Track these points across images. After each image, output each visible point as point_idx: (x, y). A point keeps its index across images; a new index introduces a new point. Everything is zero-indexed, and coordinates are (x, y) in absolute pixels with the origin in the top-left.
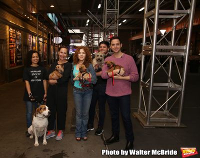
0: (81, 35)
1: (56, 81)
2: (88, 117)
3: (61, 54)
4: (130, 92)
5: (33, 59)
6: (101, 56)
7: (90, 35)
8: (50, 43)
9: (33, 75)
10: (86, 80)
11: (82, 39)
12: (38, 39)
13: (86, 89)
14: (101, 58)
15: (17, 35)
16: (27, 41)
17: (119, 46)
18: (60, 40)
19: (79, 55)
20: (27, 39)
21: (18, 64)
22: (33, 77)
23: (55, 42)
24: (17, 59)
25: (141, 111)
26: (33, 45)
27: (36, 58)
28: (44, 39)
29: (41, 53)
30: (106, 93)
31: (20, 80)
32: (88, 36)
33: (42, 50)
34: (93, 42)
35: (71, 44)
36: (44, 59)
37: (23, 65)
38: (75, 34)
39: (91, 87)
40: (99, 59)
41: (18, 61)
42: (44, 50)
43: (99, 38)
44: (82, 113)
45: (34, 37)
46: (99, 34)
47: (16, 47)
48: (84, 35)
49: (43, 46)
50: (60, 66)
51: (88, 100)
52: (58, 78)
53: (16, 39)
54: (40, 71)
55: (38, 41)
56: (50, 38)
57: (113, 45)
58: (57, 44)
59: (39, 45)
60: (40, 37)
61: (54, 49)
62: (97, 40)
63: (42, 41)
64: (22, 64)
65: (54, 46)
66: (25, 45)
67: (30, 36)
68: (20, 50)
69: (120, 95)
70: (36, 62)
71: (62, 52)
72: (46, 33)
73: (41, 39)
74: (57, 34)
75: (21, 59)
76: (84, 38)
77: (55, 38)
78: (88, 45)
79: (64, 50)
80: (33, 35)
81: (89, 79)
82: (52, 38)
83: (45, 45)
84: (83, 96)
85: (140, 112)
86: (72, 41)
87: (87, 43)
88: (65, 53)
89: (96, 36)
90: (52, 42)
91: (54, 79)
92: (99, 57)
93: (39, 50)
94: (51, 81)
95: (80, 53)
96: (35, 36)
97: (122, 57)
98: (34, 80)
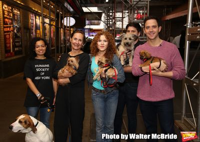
0: (100, 15)
1: (68, 80)
2: (113, 129)
3: (74, 41)
4: (172, 95)
5: (37, 49)
6: (130, 39)
7: (111, 14)
8: (59, 26)
9: (38, 70)
10: (109, 78)
11: (100, 19)
12: (43, 20)
13: (110, 90)
14: (130, 41)
15: (14, 15)
16: (28, 22)
17: (155, 30)
18: (72, 21)
19: (99, 43)
20: (28, 19)
21: (16, 53)
22: (38, 74)
23: (65, 24)
24: (14, 46)
25: (186, 118)
26: (37, 28)
27: (41, 48)
28: (51, 20)
29: (47, 38)
30: (138, 95)
31: (20, 75)
32: (108, 16)
33: (48, 34)
34: (115, 23)
35: (87, 27)
36: (52, 46)
37: (24, 55)
38: (91, 13)
39: (116, 87)
40: (127, 43)
41: (16, 49)
42: (52, 35)
43: (123, 18)
44: (104, 123)
45: (37, 17)
46: (122, 12)
47: (13, 31)
48: (103, 15)
49: (50, 28)
50: (73, 59)
51: (113, 105)
52: (70, 75)
53: (13, 19)
54: (48, 66)
55: (44, 23)
56: (59, 18)
57: (148, 27)
58: (68, 27)
59: (44, 28)
60: (45, 17)
61: (65, 33)
62: (120, 21)
63: (48, 22)
64: (22, 54)
65: (64, 29)
66: (26, 27)
67: (32, 16)
68: (19, 34)
69: (159, 99)
70: (41, 53)
71: (76, 39)
72: (54, 12)
73: (47, 21)
74: (68, 14)
75: (21, 46)
76: (103, 18)
77: (65, 19)
78: (109, 27)
79: (78, 36)
80: (36, 14)
81: (114, 76)
82: (62, 19)
83: (53, 28)
84: (105, 100)
85: (185, 120)
86: (87, 22)
87: (107, 24)
88: (80, 40)
89: (119, 15)
90: (62, 24)
91: (65, 78)
92: (128, 41)
93: (45, 34)
94: (61, 81)
95: (100, 41)
96: (39, 16)
97: (161, 45)
98: (39, 78)
